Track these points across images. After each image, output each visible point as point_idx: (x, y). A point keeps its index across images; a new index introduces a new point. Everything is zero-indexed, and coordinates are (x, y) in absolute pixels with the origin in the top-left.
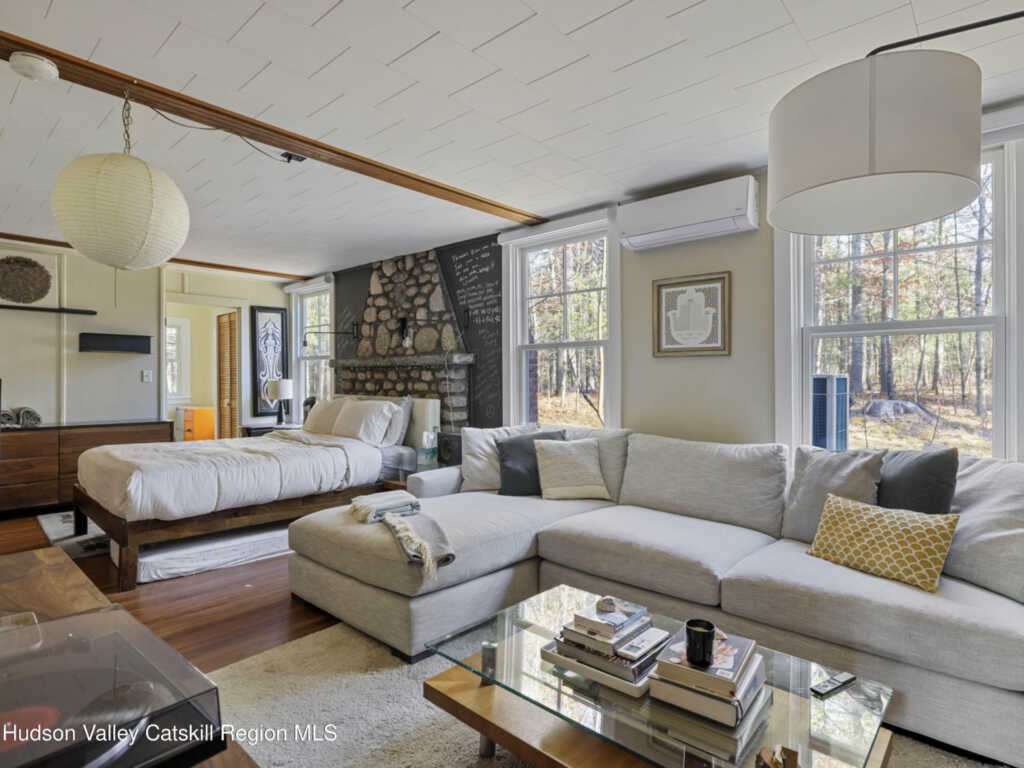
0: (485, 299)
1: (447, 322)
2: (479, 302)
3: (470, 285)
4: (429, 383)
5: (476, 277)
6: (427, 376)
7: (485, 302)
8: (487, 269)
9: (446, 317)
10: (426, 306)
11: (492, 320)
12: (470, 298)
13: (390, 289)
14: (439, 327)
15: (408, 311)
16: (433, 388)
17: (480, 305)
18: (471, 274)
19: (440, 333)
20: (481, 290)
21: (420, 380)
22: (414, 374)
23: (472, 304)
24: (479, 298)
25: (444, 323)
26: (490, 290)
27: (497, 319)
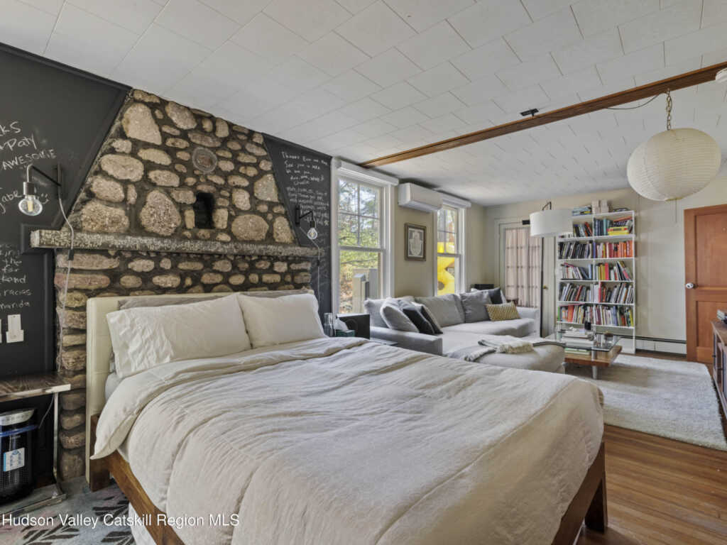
0: (316, 203)
1: (279, 214)
2: (309, 204)
3: (302, 187)
4: (283, 275)
5: (307, 182)
6: (281, 267)
7: (316, 206)
8: (317, 179)
9: (277, 209)
10: (250, 190)
11: (321, 223)
12: (302, 198)
13: (182, 147)
14: (270, 217)
15: (219, 188)
16: (289, 278)
17: (312, 207)
18: (302, 177)
19: (271, 223)
20: (312, 195)
21: (271, 271)
22: (263, 265)
23: (304, 204)
24: (311, 202)
25: (276, 215)
26: (320, 198)
27: (326, 223)
